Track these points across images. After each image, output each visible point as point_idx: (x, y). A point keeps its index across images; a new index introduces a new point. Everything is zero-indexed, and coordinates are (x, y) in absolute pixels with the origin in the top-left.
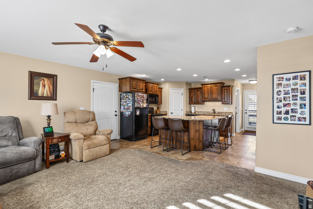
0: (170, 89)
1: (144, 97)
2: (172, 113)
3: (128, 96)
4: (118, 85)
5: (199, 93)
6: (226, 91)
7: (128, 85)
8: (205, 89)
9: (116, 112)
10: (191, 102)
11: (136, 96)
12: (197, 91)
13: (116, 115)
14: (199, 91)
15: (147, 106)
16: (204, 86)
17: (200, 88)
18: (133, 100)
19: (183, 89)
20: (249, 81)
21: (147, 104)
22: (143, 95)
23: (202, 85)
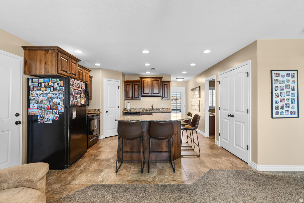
0: (104, 79)
1: (82, 88)
2: (107, 112)
3: (53, 83)
4: (22, 59)
5: (136, 87)
6: (166, 86)
7: (52, 61)
8: (144, 83)
9: (17, 115)
10: (127, 97)
11: (71, 84)
12: (135, 84)
13: (17, 123)
14: (137, 84)
15: (85, 102)
16: (143, 79)
17: (139, 82)
18: (65, 92)
19: (119, 81)
20: (177, 79)
21: (85, 99)
22: (81, 83)
23: (141, 78)
